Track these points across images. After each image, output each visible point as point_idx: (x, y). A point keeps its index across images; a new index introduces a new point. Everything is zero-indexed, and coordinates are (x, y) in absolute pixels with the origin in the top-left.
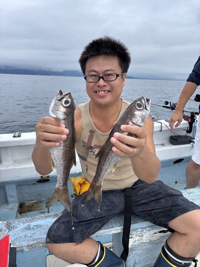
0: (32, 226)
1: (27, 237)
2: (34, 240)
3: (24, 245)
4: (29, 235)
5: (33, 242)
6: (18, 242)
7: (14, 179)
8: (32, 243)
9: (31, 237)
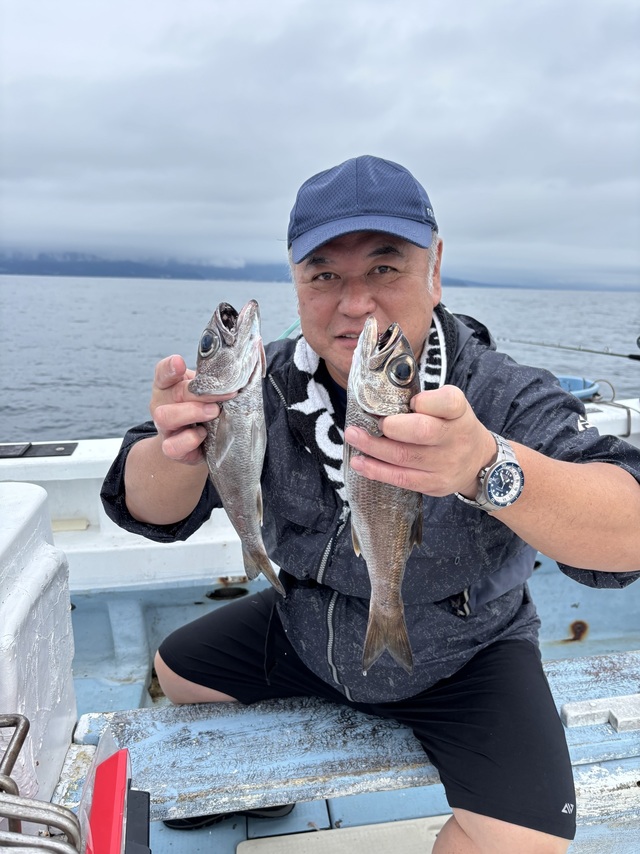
0: (194, 734)
1: (179, 769)
2: (202, 779)
3: (168, 794)
4: (185, 763)
5: (200, 788)
6: (149, 784)
7: (137, 584)
8: (194, 789)
9: (192, 770)
